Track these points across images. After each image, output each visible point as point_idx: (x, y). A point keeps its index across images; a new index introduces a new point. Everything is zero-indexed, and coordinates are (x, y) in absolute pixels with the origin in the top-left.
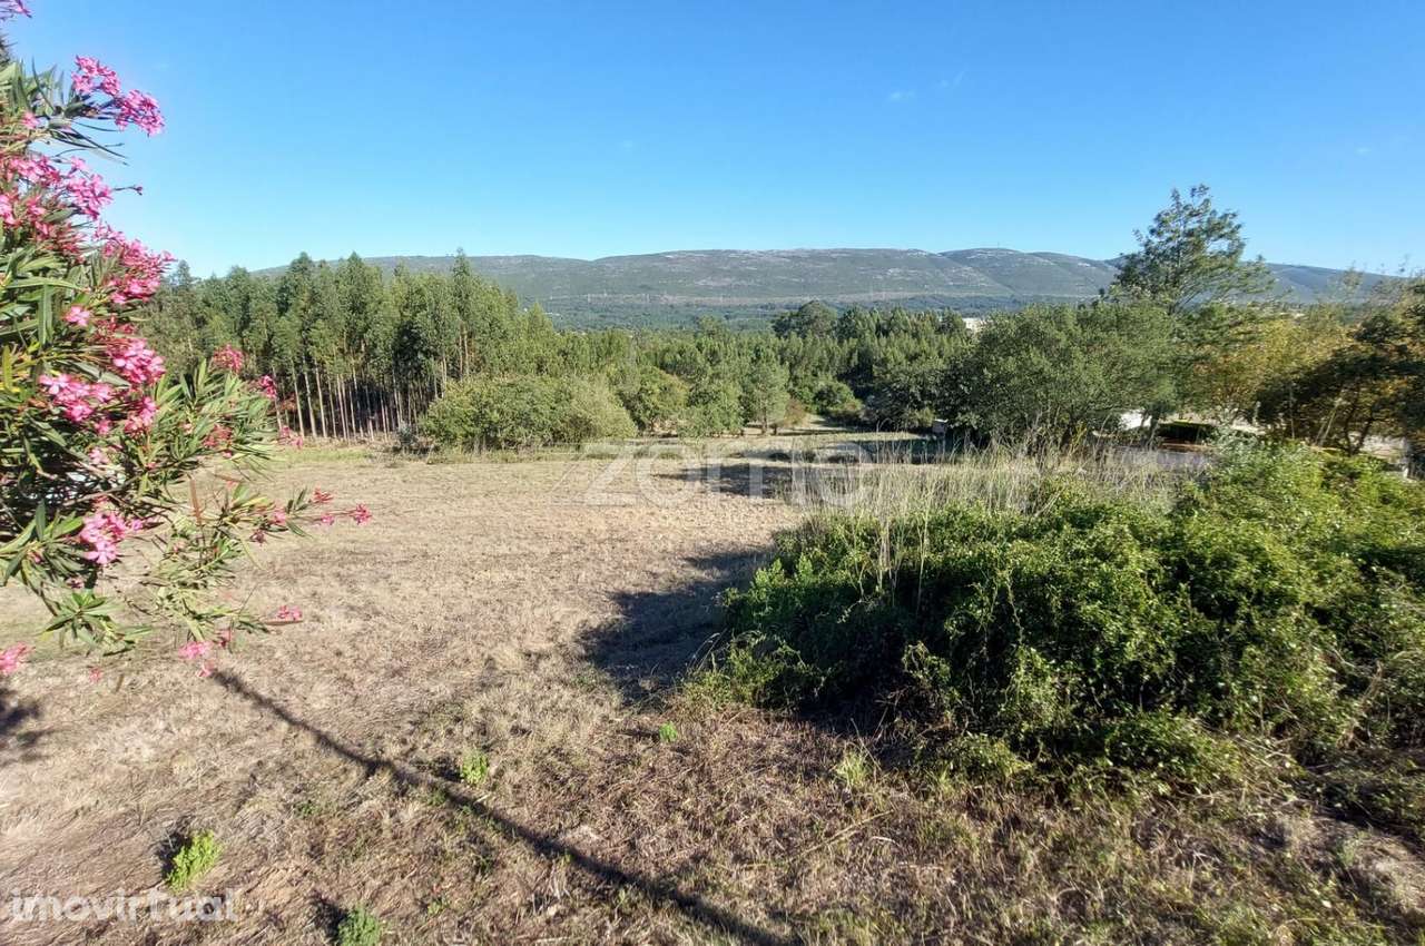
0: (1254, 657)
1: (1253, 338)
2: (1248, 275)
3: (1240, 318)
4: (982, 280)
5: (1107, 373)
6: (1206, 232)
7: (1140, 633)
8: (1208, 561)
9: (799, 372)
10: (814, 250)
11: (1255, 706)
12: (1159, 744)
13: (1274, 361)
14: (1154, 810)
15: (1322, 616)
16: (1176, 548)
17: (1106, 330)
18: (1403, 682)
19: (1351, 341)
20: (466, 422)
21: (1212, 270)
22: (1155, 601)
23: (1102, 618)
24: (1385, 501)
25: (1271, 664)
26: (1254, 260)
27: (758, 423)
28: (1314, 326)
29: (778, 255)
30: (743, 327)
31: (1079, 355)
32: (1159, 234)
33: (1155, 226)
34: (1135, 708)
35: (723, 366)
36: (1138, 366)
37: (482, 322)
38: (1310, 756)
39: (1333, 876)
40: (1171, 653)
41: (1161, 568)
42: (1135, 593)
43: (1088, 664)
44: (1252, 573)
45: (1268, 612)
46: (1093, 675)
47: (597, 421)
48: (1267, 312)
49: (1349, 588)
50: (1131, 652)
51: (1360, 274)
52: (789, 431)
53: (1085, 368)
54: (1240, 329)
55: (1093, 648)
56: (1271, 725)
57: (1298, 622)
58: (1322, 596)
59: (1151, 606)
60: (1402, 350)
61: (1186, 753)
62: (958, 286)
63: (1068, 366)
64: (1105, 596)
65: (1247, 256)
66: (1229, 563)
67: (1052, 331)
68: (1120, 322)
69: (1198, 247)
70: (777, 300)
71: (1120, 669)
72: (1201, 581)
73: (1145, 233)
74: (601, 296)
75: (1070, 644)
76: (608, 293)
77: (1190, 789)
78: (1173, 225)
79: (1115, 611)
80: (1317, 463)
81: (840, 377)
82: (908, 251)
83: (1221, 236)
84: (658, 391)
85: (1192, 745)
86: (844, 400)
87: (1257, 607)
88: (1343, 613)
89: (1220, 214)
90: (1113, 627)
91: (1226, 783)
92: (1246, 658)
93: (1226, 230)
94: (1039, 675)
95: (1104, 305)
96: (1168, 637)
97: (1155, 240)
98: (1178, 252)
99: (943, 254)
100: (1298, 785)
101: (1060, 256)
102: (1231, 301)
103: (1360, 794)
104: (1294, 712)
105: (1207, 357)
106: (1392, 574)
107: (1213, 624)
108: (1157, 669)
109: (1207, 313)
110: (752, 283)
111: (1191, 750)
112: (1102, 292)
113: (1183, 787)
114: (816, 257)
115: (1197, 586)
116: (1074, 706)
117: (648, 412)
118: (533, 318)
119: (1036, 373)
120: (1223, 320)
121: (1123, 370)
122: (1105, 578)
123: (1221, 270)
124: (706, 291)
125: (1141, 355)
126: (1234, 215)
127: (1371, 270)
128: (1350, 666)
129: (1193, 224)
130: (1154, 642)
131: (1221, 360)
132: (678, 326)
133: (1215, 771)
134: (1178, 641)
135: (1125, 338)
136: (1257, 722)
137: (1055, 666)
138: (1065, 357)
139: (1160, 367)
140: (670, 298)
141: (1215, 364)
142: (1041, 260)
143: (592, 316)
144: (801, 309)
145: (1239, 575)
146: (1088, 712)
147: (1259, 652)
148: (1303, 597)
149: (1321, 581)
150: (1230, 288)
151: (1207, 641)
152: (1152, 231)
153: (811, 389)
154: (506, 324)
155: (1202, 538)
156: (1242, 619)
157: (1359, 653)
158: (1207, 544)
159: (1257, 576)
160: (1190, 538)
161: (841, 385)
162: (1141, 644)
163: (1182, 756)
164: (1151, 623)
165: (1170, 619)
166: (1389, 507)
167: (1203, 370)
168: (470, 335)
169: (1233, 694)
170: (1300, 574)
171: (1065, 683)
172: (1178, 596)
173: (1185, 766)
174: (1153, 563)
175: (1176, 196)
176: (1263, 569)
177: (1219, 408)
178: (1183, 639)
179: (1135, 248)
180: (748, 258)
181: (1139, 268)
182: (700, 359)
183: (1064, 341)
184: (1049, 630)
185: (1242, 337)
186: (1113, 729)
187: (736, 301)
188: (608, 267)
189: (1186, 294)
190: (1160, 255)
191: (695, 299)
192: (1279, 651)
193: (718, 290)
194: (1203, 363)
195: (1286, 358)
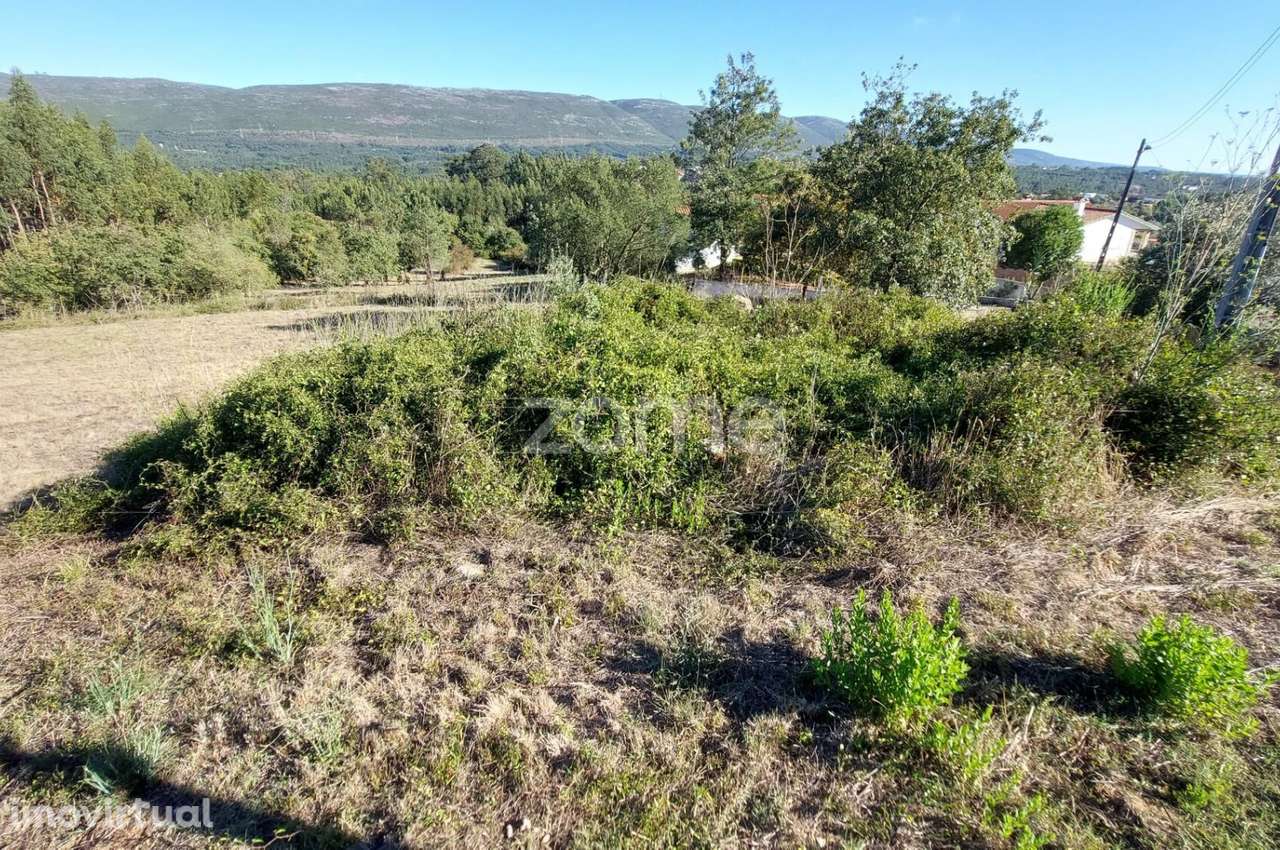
4: (648, 129)
6: (752, 95)
9: (468, 218)
10: (490, 91)
20: (50, 281)
27: (422, 270)
29: (454, 93)
30: (423, 171)
32: (718, 96)
33: (715, 87)
35: (375, 213)
37: (61, 161)
47: (221, 273)
52: (458, 276)
62: (628, 135)
63: (596, 212)
69: (748, 108)
70: (457, 143)
73: (708, 95)
74: (256, 131)
76: (265, 128)
78: (727, 88)
81: (510, 224)
82: (580, 98)
83: (763, 99)
84: (313, 238)
86: (513, 245)
89: (761, 80)
93: (764, 94)
97: (715, 100)
98: (733, 112)
99: (614, 102)
102: (771, 157)
109: (752, 167)
110: (429, 123)
114: (493, 97)
117: (306, 262)
118: (140, 157)
123: (762, 130)
124: (379, 129)
126: (770, 82)
129: (743, 88)
132: (351, 167)
140: (340, 136)
143: (249, 155)
144: (473, 152)
150: (771, 145)
152: (713, 92)
153: (481, 234)
154: (100, 163)
161: (510, 230)
168: (49, 177)
175: (731, 62)
180: (421, 95)
182: (349, 203)
183: (597, 190)
187: (413, 142)
188: (260, 98)
190: (720, 114)
191: (367, 139)
193: (391, 130)
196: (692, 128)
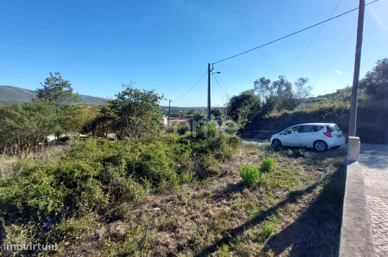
0: (84, 194)
1: (79, 113)
2: (75, 97)
3: (76, 108)
5: (38, 125)
6: (61, 85)
7: (51, 202)
8: (68, 174)
11: (87, 207)
12: (63, 232)
13: (86, 118)
14: (66, 251)
15: (97, 178)
16: (59, 173)
17: (35, 111)
18: (115, 186)
19: (99, 113)
21: (65, 95)
22: (54, 190)
23: (37, 203)
24: (110, 147)
25: (88, 194)
26: (76, 93)
28: (93, 110)
31: (26, 119)
32: (48, 84)
34: (55, 225)
36: (48, 122)
38: (101, 212)
39: (109, 237)
40: (62, 203)
41: (55, 180)
42: (47, 190)
43: (36, 219)
44: (79, 173)
45: (85, 182)
46: (39, 222)
48: (81, 106)
49: (101, 169)
50: (50, 209)
51: (100, 98)
53: (30, 124)
54: (77, 111)
55: (37, 213)
56: (91, 209)
57: (92, 181)
58: (96, 173)
59: (53, 192)
60: (109, 115)
61: (71, 229)
63: (23, 123)
64: (37, 195)
65: (74, 92)
66: (73, 172)
67: (13, 112)
68: (39, 109)
69: (60, 89)
71: (48, 215)
72: (67, 180)
73: (44, 84)
75: (28, 216)
77: (75, 238)
78: (52, 82)
79: (42, 199)
80: (95, 142)
83: (66, 87)
85: (72, 226)
87: (82, 181)
88: (101, 175)
89: (64, 81)
90: (42, 204)
91: (84, 230)
92: (82, 196)
93: (67, 85)
94: (17, 233)
95: (33, 104)
96: (60, 199)
97: (47, 86)
98: (55, 90)
100: (100, 221)
101: (16, 88)
102: (72, 104)
103: (112, 215)
104: (96, 203)
105: (69, 118)
106: (109, 163)
107: (72, 190)
108: (59, 210)
109: (66, 107)
111: (72, 228)
112: (33, 100)
113: (72, 239)
115: (66, 182)
116: (34, 235)
119: (10, 126)
120: (71, 108)
121: (43, 124)
122: (37, 189)
123: (68, 95)
125: (48, 118)
126: (68, 81)
127: (101, 97)
128: (104, 187)
129: (57, 82)
130: (56, 202)
131: (73, 119)
133: (80, 229)
134: (64, 199)
135: (41, 114)
136: (88, 211)
137: (24, 226)
138: (21, 121)
139: (55, 121)
141: (72, 120)
142: (9, 89)
145: (76, 175)
146: (39, 235)
147: (85, 193)
148: (92, 175)
149: (95, 170)
150: (71, 100)
151: (72, 195)
152: (46, 83)
155: (66, 168)
156: (79, 186)
157: (106, 183)
158: (67, 169)
159: (81, 173)
160: (62, 169)
162: (52, 205)
163: (70, 231)
164: (54, 197)
165: (60, 193)
166: (111, 148)
167: (69, 122)
169: (81, 206)
170: (90, 169)
171: (29, 230)
172: (61, 186)
173: (72, 233)
174: (52, 179)
175: (51, 75)
176: (82, 171)
177: (75, 131)
178: (65, 198)
179: (41, 87)
181: (44, 93)
183: (19, 115)
184: (19, 215)
185: (77, 113)
186: (48, 236)
189: (59, 102)
190: (50, 90)
192: (90, 190)
194: (68, 120)
195: (88, 117)
196: (38, 94)
